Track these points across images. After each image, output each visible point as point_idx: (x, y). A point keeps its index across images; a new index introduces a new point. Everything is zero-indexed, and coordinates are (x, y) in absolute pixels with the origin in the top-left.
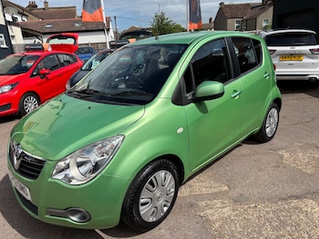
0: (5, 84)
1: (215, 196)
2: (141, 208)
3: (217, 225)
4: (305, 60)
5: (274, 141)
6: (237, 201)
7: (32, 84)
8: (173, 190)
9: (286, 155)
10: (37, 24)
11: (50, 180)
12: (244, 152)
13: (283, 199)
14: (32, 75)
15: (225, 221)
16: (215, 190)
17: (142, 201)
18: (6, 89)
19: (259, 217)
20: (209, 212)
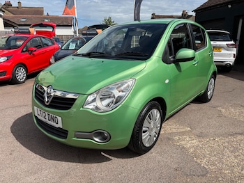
0: (2, 56)
1: (183, 133)
2: (143, 134)
3: (191, 150)
4: (223, 51)
5: (212, 102)
6: (200, 136)
7: (22, 57)
8: (159, 125)
9: (223, 110)
10: (13, 18)
11: (81, 109)
12: (193, 108)
13: (231, 135)
14: (23, 51)
15: (196, 148)
16: (182, 130)
17: (144, 129)
18: (3, 59)
19: (219, 145)
20: (183, 143)
